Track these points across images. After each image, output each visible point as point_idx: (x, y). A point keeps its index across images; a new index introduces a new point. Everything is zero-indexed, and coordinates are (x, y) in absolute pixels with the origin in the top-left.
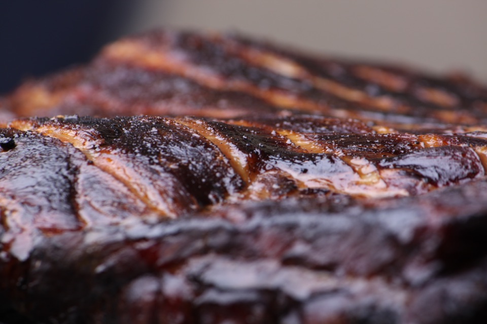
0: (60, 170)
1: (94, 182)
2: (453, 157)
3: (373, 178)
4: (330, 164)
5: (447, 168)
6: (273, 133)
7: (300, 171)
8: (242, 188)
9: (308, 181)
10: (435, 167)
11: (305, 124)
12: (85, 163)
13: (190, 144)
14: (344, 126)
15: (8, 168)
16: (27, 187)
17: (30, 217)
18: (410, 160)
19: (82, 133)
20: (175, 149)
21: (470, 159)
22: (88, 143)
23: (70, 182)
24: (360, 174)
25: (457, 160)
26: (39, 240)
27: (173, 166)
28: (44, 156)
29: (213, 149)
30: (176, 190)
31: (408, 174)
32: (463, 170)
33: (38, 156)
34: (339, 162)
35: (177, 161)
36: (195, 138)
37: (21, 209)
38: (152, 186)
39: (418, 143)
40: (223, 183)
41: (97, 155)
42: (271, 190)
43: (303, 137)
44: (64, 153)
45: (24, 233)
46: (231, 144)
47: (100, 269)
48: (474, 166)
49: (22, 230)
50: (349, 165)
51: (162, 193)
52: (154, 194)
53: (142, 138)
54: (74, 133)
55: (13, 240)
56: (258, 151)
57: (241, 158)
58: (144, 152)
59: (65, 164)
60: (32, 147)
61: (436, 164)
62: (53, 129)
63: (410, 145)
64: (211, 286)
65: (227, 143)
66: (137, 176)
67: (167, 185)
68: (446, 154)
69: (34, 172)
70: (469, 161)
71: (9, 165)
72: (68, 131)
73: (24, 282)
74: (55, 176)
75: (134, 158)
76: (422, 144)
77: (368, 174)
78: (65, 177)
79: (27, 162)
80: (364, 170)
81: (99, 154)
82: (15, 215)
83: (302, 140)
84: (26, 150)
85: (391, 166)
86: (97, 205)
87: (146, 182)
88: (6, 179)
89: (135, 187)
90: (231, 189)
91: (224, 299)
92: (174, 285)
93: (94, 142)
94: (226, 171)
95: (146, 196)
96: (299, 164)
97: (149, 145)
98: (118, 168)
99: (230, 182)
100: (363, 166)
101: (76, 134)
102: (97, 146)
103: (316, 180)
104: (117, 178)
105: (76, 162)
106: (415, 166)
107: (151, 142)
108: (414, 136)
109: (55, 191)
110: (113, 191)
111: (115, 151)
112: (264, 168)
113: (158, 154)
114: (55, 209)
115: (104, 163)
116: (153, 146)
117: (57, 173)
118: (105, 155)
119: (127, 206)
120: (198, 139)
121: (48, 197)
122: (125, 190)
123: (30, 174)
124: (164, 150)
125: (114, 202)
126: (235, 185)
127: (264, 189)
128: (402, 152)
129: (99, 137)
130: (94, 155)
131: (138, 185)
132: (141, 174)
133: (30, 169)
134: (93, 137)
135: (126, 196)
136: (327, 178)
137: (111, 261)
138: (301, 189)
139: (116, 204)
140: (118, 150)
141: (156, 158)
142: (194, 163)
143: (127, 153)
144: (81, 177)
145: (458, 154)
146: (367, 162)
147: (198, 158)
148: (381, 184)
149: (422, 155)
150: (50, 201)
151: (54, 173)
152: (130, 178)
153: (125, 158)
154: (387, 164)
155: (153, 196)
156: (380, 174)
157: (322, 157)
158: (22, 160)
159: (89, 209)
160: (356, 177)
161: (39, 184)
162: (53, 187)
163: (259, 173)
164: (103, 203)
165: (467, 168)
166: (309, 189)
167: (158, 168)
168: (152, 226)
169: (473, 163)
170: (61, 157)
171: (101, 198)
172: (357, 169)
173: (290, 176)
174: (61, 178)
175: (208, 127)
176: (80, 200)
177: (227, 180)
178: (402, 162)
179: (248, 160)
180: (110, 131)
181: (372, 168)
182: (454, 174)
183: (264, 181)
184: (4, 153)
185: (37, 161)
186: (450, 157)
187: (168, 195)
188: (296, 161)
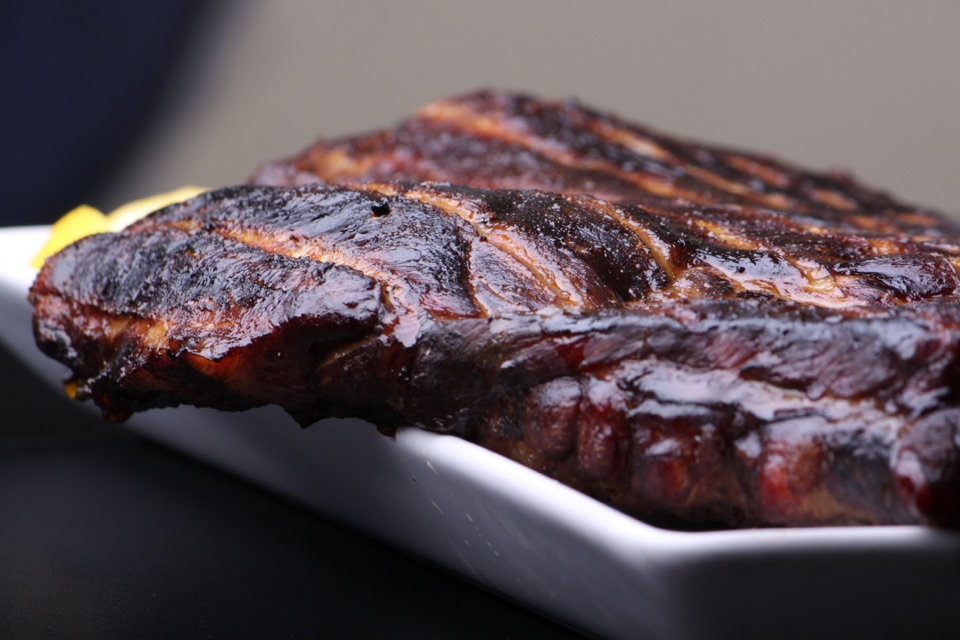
0: (448, 244)
1: (490, 262)
2: (923, 267)
3: (828, 285)
4: (772, 264)
5: (917, 279)
6: (690, 222)
7: (735, 270)
8: (666, 284)
9: (745, 282)
10: (903, 277)
11: (719, 216)
12: (477, 240)
13: (603, 226)
14: (769, 222)
15: (382, 236)
16: (409, 261)
17: (417, 297)
18: (871, 267)
19: (467, 203)
20: (585, 231)
21: (945, 271)
22: (475, 216)
23: (460, 259)
24: (811, 280)
25: (929, 271)
26: (430, 325)
27: (584, 251)
28: (427, 227)
29: (630, 235)
30: (589, 279)
31: (870, 284)
32: (936, 283)
33: (419, 225)
34: (784, 263)
35: (588, 245)
36: (606, 220)
37: (406, 287)
38: (561, 272)
39: (870, 248)
40: (644, 277)
41: (489, 231)
42: (702, 289)
43: (727, 230)
44: (450, 224)
45: (410, 314)
46: (649, 231)
47: (506, 364)
48: (950, 280)
49: (408, 311)
50: (795, 266)
51: (575, 281)
52: (563, 282)
53: (542, 215)
54: (457, 203)
55: (397, 321)
56: (683, 241)
57: (664, 250)
58: (548, 231)
59: (454, 238)
60: (410, 215)
61: (904, 274)
62: (427, 196)
63: (861, 250)
64: (651, 395)
65: (644, 230)
66: (542, 259)
67: (579, 273)
68: (915, 263)
69: (417, 244)
70: (944, 274)
71: (383, 233)
72: (447, 200)
73: (408, 374)
74: (442, 250)
75: (536, 238)
76: (875, 250)
77: (818, 280)
78: (454, 253)
79: (407, 232)
80: (814, 274)
81: (491, 229)
82: (397, 293)
83: (726, 234)
84: (403, 217)
85: (848, 273)
86: (496, 290)
87: (553, 267)
88: (381, 249)
89: (540, 271)
90: (654, 284)
91: (667, 412)
92: (602, 391)
93: (483, 215)
94: (648, 262)
95: (555, 284)
96: (734, 261)
97: (552, 224)
98: (518, 248)
99: (653, 276)
100: (812, 270)
101: (460, 204)
102: (487, 220)
103: (755, 282)
104: (518, 260)
105: (467, 237)
106: (877, 274)
107: (555, 221)
108: (863, 239)
109: (444, 269)
110: (515, 275)
111: (511, 228)
112: (691, 263)
113: (564, 234)
114: (446, 291)
115: (500, 241)
116: (556, 224)
117: (445, 247)
118: (499, 231)
119: (534, 293)
120: (611, 222)
121: (437, 274)
122: (529, 274)
123: (412, 246)
124: (572, 232)
125: (517, 288)
126: (658, 280)
127: (693, 287)
128: (852, 257)
129: (488, 209)
130: (485, 231)
131: (543, 270)
132: (546, 257)
133: (411, 241)
134: (482, 209)
135: (531, 282)
136: (768, 280)
137: (522, 356)
138: (738, 291)
139: (519, 290)
140: (516, 227)
141: (563, 240)
142: (609, 249)
143: (526, 230)
144: (473, 255)
145: (929, 264)
146: (817, 265)
147: (613, 243)
148: (838, 293)
149: (886, 262)
150: (439, 280)
151: (441, 247)
152: (533, 261)
153: (525, 237)
154: (842, 269)
155: (564, 285)
156: (835, 281)
157: (762, 255)
158: (399, 228)
159: (488, 293)
160: (804, 282)
161: (423, 258)
162: (441, 263)
163: (686, 268)
164: (504, 288)
165: (941, 282)
166: (747, 291)
167: (567, 252)
168: (577, 318)
169: (948, 277)
170: (447, 228)
171: (501, 282)
172: (806, 273)
173: (724, 275)
174: (450, 253)
175: (616, 209)
176: (475, 282)
177: (649, 274)
178: (861, 269)
179: (672, 252)
180: (499, 204)
181: (824, 272)
182: (926, 287)
183: (691, 278)
184: (375, 218)
185: (419, 233)
186: (920, 267)
187: (581, 285)
188: (730, 257)
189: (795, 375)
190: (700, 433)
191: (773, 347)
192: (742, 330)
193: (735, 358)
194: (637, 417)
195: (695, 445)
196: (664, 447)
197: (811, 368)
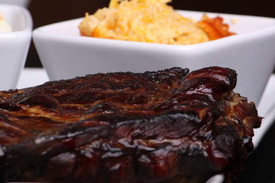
189: (151, 134)
190: (128, 159)
191: (140, 127)
192: (126, 124)
193: (127, 134)
194: (105, 159)
195: (127, 164)
196: (117, 166)
197: (155, 132)
